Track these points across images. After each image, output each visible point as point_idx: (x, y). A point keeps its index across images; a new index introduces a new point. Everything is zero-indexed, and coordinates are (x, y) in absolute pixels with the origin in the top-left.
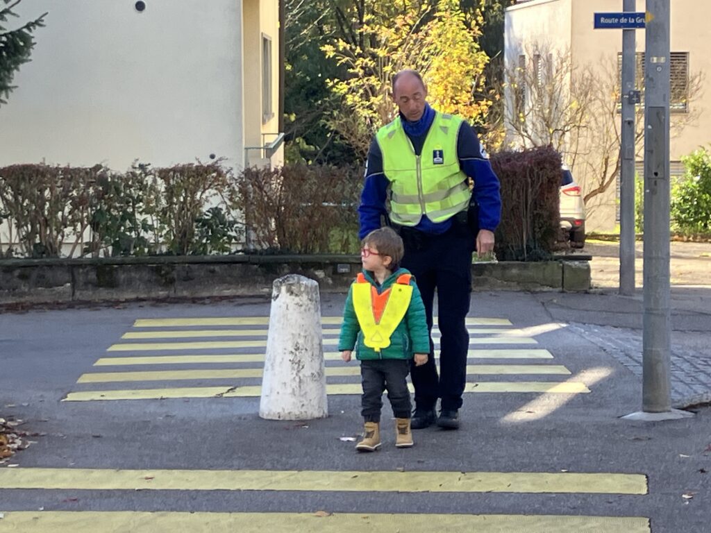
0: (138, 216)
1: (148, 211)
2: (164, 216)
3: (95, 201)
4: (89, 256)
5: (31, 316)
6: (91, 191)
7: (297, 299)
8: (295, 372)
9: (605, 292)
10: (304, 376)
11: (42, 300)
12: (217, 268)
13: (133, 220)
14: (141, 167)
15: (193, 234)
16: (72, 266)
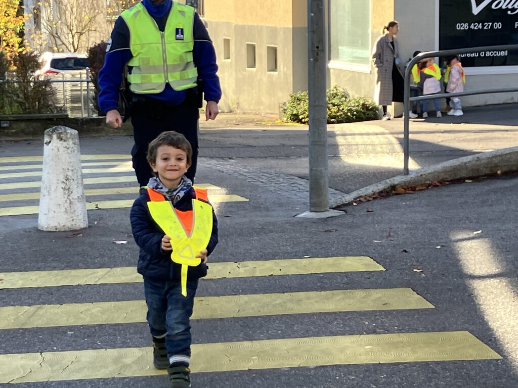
7: (65, 144)
8: (66, 196)
10: (73, 199)
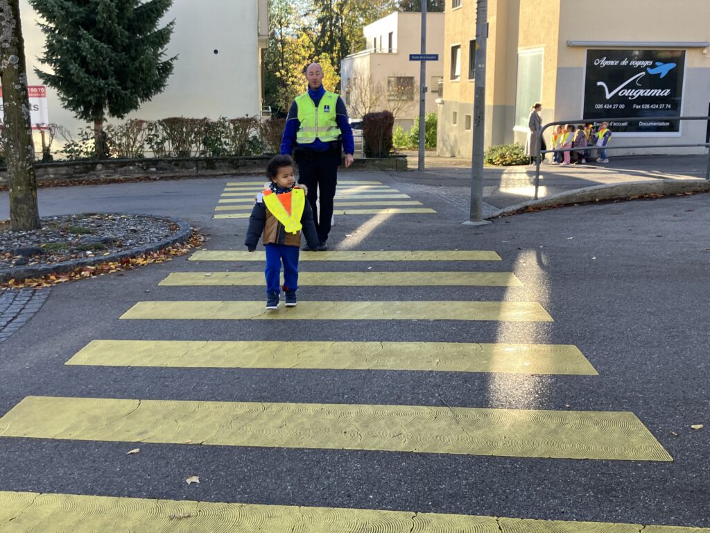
0: (222, 139)
1: (227, 137)
2: (233, 139)
3: (204, 133)
4: (203, 156)
5: (181, 181)
6: (203, 129)
9: (413, 170)
11: (185, 175)
12: (256, 161)
13: (220, 141)
14: (223, 118)
15: (245, 146)
16: (196, 160)
